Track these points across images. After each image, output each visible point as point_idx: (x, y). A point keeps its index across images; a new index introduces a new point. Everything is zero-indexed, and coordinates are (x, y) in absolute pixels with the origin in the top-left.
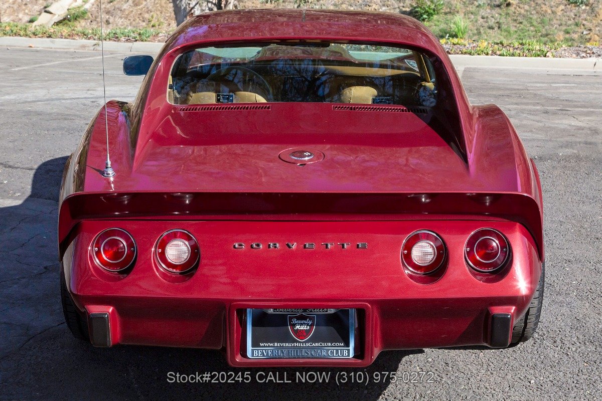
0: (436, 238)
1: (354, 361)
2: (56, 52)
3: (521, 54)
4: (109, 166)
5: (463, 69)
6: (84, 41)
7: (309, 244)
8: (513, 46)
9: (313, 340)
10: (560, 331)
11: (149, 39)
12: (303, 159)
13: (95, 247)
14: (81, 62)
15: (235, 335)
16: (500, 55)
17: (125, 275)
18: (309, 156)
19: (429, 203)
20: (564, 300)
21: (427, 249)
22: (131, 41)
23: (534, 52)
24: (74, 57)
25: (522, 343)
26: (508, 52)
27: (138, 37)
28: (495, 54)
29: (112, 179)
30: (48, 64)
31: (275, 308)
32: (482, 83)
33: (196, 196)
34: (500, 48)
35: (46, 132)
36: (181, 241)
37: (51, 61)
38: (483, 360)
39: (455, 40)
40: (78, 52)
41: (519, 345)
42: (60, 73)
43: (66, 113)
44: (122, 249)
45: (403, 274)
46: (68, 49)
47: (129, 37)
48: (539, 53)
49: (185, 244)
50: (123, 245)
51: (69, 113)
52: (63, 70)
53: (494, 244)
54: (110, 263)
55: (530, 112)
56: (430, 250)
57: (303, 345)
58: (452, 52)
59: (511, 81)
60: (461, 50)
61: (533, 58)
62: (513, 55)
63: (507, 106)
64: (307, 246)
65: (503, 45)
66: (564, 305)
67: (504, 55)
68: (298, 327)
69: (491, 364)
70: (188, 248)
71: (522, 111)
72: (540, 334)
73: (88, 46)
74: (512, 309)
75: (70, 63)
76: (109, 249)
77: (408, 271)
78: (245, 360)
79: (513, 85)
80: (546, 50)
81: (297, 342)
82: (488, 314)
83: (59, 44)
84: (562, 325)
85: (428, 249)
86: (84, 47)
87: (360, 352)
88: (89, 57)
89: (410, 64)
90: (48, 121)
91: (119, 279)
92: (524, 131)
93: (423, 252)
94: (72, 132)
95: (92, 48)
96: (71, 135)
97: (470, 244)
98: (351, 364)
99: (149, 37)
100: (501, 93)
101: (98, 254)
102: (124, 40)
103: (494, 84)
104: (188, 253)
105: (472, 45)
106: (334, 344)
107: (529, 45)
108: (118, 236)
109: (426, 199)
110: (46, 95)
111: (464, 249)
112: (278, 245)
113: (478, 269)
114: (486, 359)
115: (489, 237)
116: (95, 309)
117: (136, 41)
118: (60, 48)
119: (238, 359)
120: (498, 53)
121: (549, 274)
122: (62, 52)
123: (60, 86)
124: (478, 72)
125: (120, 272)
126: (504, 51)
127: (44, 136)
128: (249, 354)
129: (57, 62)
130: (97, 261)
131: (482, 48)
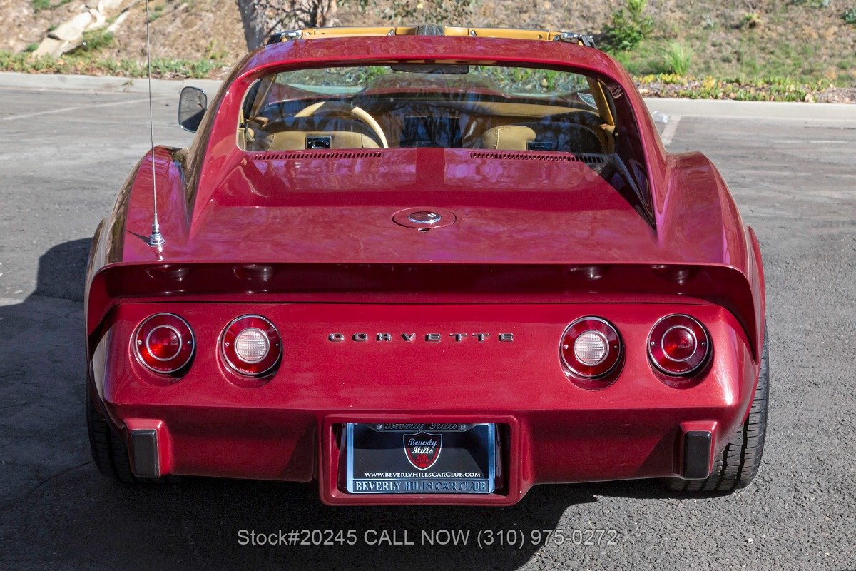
0: (609, 329)
1: (494, 497)
2: (68, 94)
3: (768, 97)
4: (157, 230)
5: (679, 119)
6: (110, 78)
7: (433, 335)
8: (756, 86)
9: (438, 468)
10: (794, 476)
11: (207, 76)
12: (426, 222)
13: (138, 340)
14: (105, 108)
15: (331, 460)
16: (735, 99)
17: (178, 379)
18: (434, 218)
19: (599, 279)
20: (804, 435)
21: (596, 343)
22: (180, 79)
23: (786, 94)
24: (95, 102)
25: (739, 491)
26: (748, 95)
27: (190, 71)
28: (728, 96)
29: (160, 249)
30: (56, 111)
31: (385, 423)
32: (705, 139)
33: (277, 268)
34: (735, 89)
35: (57, 207)
36: (256, 331)
37: (61, 107)
38: (683, 513)
39: (668, 78)
40: (100, 95)
41: (735, 494)
42: (75, 123)
43: (86, 180)
44: (175, 343)
45: (562, 377)
46: (84, 90)
47: (176, 72)
48: (794, 95)
49: (262, 335)
50: (178, 337)
51: (90, 180)
52: (79, 120)
53: (689, 337)
54: (159, 361)
55: (774, 180)
56: (600, 344)
57: (424, 475)
58: (663, 94)
59: (748, 136)
60: (677, 91)
61: (786, 104)
62: (755, 99)
63: (740, 172)
64: (430, 338)
65: (740, 84)
66: (803, 441)
67: (741, 99)
68: (417, 450)
69: (693, 517)
70: (266, 341)
71: (763, 178)
72: (766, 478)
73: (116, 86)
74: (713, 425)
75: (90, 110)
76: (157, 342)
77: (570, 372)
78: (344, 496)
79: (751, 141)
80: (804, 92)
81: (416, 471)
82: (679, 431)
83: (73, 82)
84: (798, 467)
85: (598, 343)
86: (108, 86)
87: (503, 486)
88: (118, 101)
89: (585, 99)
90: (58, 190)
91: (171, 383)
92: (763, 207)
93: (591, 346)
94: (95, 206)
95: (121, 89)
96: (93, 210)
97: (656, 336)
98: (491, 501)
99: (207, 71)
100: (732, 152)
101: (142, 349)
102: (169, 76)
103: (723, 140)
104: (267, 347)
105: (693, 84)
106: (467, 475)
107: (780, 84)
108: (170, 324)
109: (594, 275)
110: (55, 154)
111: (647, 341)
112: (389, 336)
113: (666, 371)
114: (687, 511)
115: (681, 327)
116: (138, 425)
117: (188, 77)
118: (73, 89)
119: (335, 494)
120: (732, 95)
121: (784, 400)
122: (77, 94)
123: (76, 142)
124: (701, 123)
125: (172, 375)
126: (741, 93)
127: (54, 211)
128: (350, 488)
129: (69, 109)
130: (139, 359)
131: (708, 88)
